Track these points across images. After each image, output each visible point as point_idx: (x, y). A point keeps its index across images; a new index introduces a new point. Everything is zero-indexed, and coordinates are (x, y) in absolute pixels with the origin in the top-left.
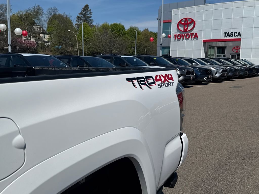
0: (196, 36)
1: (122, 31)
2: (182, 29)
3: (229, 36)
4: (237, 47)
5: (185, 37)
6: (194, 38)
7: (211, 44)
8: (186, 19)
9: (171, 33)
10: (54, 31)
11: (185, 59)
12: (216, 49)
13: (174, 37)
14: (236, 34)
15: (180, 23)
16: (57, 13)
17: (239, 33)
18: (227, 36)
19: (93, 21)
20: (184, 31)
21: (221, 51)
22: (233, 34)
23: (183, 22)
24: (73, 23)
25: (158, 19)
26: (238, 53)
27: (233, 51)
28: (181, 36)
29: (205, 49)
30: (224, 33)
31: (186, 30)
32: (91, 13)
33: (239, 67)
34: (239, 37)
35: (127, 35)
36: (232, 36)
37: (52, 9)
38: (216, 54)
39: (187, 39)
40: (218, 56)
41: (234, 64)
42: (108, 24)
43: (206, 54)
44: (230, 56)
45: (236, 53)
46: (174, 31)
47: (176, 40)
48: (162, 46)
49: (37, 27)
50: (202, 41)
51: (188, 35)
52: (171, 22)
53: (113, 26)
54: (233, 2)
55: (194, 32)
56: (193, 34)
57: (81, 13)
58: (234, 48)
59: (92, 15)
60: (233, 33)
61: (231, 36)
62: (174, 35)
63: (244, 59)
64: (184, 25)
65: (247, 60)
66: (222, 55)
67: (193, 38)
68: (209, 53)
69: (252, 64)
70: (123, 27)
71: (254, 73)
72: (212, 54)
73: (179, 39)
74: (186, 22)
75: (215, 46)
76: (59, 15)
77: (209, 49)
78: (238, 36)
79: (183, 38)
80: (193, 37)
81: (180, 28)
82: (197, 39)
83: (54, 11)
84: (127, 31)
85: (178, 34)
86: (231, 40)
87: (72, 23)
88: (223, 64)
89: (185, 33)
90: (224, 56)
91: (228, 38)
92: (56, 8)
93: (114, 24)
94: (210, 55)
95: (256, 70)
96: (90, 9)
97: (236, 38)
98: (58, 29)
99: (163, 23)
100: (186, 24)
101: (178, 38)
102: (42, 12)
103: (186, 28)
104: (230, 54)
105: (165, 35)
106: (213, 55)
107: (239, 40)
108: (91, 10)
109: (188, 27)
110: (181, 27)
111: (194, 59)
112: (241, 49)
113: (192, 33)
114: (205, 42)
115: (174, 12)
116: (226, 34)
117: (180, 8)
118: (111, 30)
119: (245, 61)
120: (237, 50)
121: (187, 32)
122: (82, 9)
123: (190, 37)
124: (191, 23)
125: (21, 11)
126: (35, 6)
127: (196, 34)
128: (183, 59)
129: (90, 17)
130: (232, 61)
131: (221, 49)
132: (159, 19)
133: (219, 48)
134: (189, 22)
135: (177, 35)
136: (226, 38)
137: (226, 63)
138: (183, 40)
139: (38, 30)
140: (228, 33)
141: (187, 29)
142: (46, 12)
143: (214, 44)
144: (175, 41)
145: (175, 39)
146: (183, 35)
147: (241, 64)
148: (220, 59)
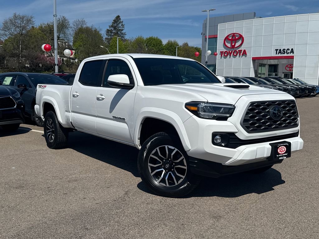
0: (245, 53)
1: (160, 46)
2: (229, 45)
3: (281, 53)
4: (291, 65)
5: (232, 53)
6: (243, 55)
7: (261, 62)
8: (234, 35)
9: (217, 50)
10: (81, 46)
11: (232, 79)
12: (267, 67)
13: (220, 54)
14: (289, 51)
15: (227, 38)
16: (85, 26)
17: (292, 49)
18: (279, 53)
19: (126, 35)
20: (231, 47)
21: (273, 69)
22: (286, 51)
23: (231, 38)
24: (104, 37)
25: (202, 34)
26: (291, 72)
27: (286, 69)
28: (228, 53)
29: (254, 68)
30: (276, 50)
31: (233, 47)
32: (122, 25)
33: (290, 87)
34: (291, 55)
35: (164, 50)
36: (285, 53)
37: (79, 21)
38: (267, 73)
39: (235, 56)
40: (269, 75)
41: (284, 83)
42: (143, 37)
43: (256, 72)
44: (283, 74)
45: (290, 72)
46: (220, 47)
47: (223, 57)
48: (208, 64)
49: (62, 42)
50: (252, 58)
51: (236, 52)
52: (217, 37)
53: (148, 40)
54: (285, 16)
55: (242, 48)
56: (242, 50)
57: (111, 26)
58: (287, 66)
59: (124, 27)
60: (285, 49)
61: (283, 53)
62: (220, 52)
63: (296, 78)
64: (232, 40)
65: (300, 79)
66: (274, 73)
67: (241, 56)
68: (260, 72)
69: (306, 84)
70: (161, 42)
71: (306, 93)
72: (262, 72)
73: (225, 57)
74: (234, 38)
75: (265, 63)
76: (87, 28)
77: (259, 67)
78: (290, 53)
79: (230, 55)
80: (241, 54)
81: (227, 45)
82: (246, 57)
83: (81, 23)
84: (165, 46)
85: (225, 50)
86: (283, 57)
87: (102, 37)
88: (272, 84)
89: (232, 49)
90: (276, 75)
91: (280, 55)
92: (84, 20)
93: (150, 37)
94: (260, 74)
95: (308, 90)
96: (121, 21)
97: (289, 55)
98: (86, 44)
99: (209, 38)
100: (234, 39)
101: (224, 55)
102: (68, 24)
103: (233, 44)
104: (283, 73)
105: (211, 52)
106: (264, 74)
107: (292, 58)
108: (123, 21)
109: (236, 44)
110: (227, 43)
111: (242, 79)
112: (294, 68)
113: (240, 49)
114: (254, 59)
115: (220, 26)
116: (278, 51)
117: (227, 23)
118: (146, 45)
119: (297, 80)
120: (290, 69)
121: (235, 49)
122: (113, 22)
123: (238, 54)
124: (239, 39)
125: (44, 24)
126: (60, 18)
127: (245, 51)
128: (231, 78)
129: (122, 30)
130: (282, 80)
131: (274, 67)
132: (204, 34)
133: (270, 66)
134: (237, 38)
135: (223, 52)
136: (277, 55)
137: (276, 83)
138: (230, 58)
139: (62, 45)
140: (280, 50)
141: (235, 46)
142: (72, 25)
143: (265, 62)
144: (221, 58)
145: (221, 56)
146: (231, 52)
147: (292, 84)
148: (270, 79)
